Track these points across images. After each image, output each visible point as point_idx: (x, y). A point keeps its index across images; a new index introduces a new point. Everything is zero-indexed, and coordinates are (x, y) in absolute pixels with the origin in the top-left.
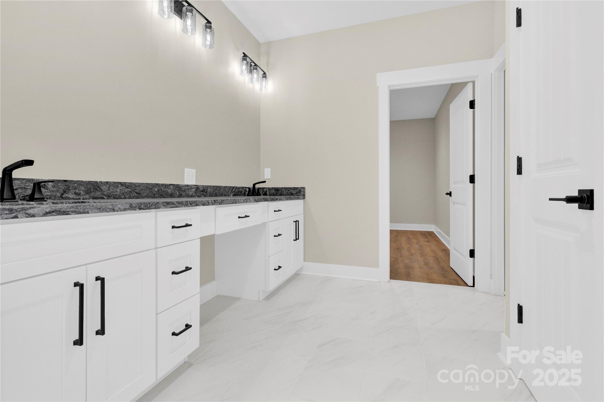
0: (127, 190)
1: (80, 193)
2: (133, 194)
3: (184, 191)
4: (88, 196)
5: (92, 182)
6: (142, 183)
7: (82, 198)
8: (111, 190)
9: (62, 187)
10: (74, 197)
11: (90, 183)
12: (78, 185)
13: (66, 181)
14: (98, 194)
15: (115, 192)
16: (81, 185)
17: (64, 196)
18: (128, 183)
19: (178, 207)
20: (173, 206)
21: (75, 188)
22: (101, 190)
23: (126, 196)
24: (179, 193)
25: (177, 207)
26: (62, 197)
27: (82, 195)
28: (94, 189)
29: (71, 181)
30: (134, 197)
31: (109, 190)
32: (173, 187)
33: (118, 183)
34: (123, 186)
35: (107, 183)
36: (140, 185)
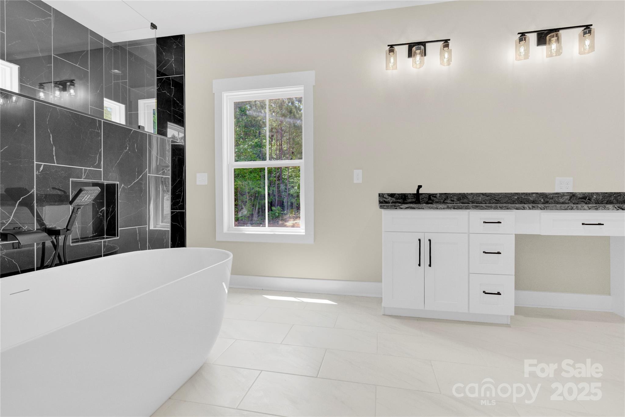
0: (487, 198)
1: (454, 200)
2: (492, 201)
3: (552, 198)
4: (458, 202)
5: (461, 193)
6: (501, 193)
7: (455, 203)
8: (474, 198)
9: (444, 197)
10: (451, 203)
11: (460, 194)
12: (453, 195)
13: (446, 194)
14: (465, 200)
15: (477, 200)
16: (455, 195)
17: (445, 202)
18: (488, 193)
19: (487, 209)
20: (482, 208)
21: (451, 198)
22: (467, 198)
23: (486, 202)
24: (544, 200)
25: (485, 209)
26: (444, 202)
27: (455, 201)
28: (463, 198)
29: (449, 193)
30: (493, 203)
31: (473, 198)
32: (536, 195)
33: (480, 193)
34: (484, 195)
35: (472, 194)
36: (499, 194)
